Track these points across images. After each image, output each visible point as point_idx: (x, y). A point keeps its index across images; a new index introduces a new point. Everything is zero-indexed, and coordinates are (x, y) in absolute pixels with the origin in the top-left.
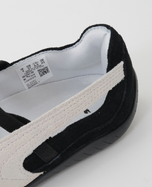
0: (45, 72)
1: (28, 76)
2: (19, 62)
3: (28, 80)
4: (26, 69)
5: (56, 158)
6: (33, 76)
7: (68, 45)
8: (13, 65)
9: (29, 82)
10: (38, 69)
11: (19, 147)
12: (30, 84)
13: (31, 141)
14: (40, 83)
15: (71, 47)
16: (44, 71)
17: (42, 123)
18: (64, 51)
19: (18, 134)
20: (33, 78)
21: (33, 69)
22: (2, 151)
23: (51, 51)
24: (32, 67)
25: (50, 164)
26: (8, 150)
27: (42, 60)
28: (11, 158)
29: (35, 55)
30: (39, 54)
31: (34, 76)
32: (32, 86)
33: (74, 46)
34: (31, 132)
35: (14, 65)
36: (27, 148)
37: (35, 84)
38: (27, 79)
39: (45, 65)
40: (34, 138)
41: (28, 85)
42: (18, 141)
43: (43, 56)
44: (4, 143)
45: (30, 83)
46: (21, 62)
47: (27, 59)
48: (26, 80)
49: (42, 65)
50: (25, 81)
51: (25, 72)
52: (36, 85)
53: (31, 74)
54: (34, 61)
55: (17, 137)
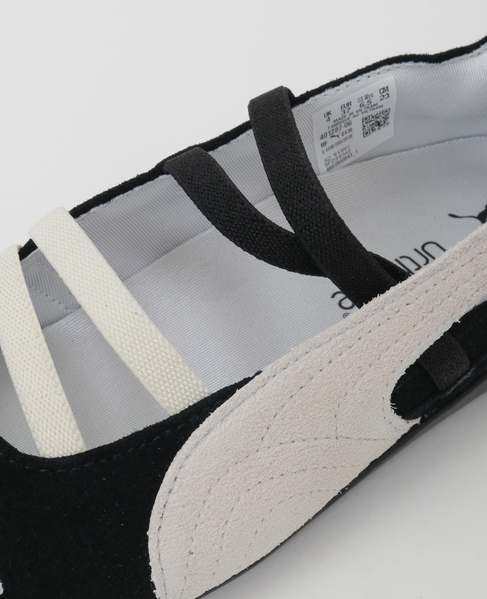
0: (379, 124)
1: (336, 134)
2: (323, 94)
3: (332, 147)
4: (337, 114)
5: (465, 377)
6: (345, 136)
7: (457, 49)
8: (308, 102)
9: (330, 153)
10: (365, 115)
11: (388, 345)
12: (333, 157)
13: (417, 328)
14: (358, 156)
15: (466, 56)
16: (376, 122)
17: (444, 277)
18: (447, 65)
19: (386, 308)
20: (346, 139)
21: (355, 113)
22: (344, 355)
23: (410, 64)
24: (355, 107)
25: (448, 393)
26: (358, 355)
27: (385, 89)
28: (365, 376)
29: (368, 74)
30: (378, 70)
31: (348, 135)
32: (338, 163)
33: (476, 52)
34: (417, 302)
35: (311, 100)
36: (406, 348)
37: (345, 159)
38: (331, 141)
39: (387, 104)
40: (425, 320)
41: (327, 161)
42: (383, 327)
43: (388, 77)
44: (349, 332)
45: (335, 154)
46: (329, 92)
47: (345, 84)
48: (328, 145)
49: (380, 104)
50: (324, 148)
51: (331, 123)
52: (349, 161)
53: (343, 130)
54: (363, 92)
55: (384, 316)
